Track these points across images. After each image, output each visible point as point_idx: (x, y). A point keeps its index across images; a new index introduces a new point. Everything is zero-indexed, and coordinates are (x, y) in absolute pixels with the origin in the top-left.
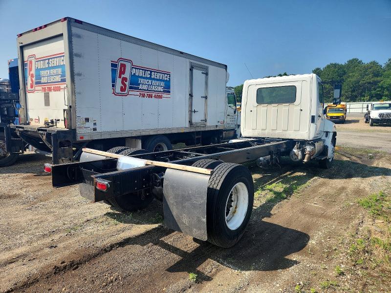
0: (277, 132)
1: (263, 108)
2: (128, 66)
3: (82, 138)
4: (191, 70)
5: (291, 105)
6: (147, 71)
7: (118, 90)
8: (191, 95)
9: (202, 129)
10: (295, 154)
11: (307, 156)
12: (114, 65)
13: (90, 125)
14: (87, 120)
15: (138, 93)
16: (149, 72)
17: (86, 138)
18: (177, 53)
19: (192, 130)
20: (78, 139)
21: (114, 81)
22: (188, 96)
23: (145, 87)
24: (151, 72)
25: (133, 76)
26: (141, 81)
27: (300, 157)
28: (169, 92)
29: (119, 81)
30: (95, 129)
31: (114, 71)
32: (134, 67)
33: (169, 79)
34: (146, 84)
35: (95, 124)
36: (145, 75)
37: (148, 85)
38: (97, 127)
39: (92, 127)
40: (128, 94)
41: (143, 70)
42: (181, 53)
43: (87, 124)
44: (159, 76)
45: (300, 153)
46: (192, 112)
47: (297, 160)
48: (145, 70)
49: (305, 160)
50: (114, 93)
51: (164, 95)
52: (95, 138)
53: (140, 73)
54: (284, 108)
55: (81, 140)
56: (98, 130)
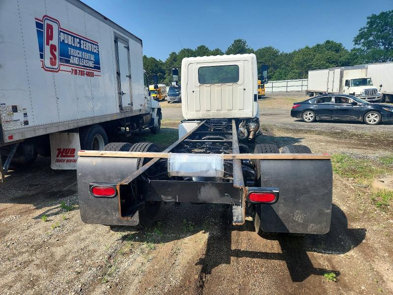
0: (222, 112)
1: (206, 88)
2: (55, 27)
3: (11, 137)
4: (116, 42)
5: (235, 85)
6: (77, 38)
7: (47, 63)
8: (118, 74)
9: (130, 115)
10: (242, 132)
11: (252, 133)
12: (39, 25)
13: (19, 116)
14: (15, 109)
15: (70, 69)
16: (78, 40)
17: (16, 138)
18: (102, 18)
19: (123, 116)
20: (7, 140)
21: (41, 49)
22: (116, 75)
23: (76, 61)
24: (80, 40)
25: (62, 43)
26: (72, 51)
27: (246, 135)
28: (99, 68)
29: (47, 49)
30: (26, 123)
31: (40, 34)
32: (61, 31)
33: (98, 51)
34: (76, 57)
35: (25, 114)
36: (74, 43)
37: (79, 58)
38: (29, 119)
39: (22, 119)
40: (59, 70)
41: (72, 36)
42: (106, 18)
43: (16, 116)
44: (88, 47)
45: (246, 130)
46: (121, 94)
47: (244, 138)
48: (74, 37)
49: (251, 137)
50: (43, 67)
51: (95, 73)
52: (29, 136)
53: (69, 40)
54: (228, 87)
55: (11, 141)
56: (30, 124)
